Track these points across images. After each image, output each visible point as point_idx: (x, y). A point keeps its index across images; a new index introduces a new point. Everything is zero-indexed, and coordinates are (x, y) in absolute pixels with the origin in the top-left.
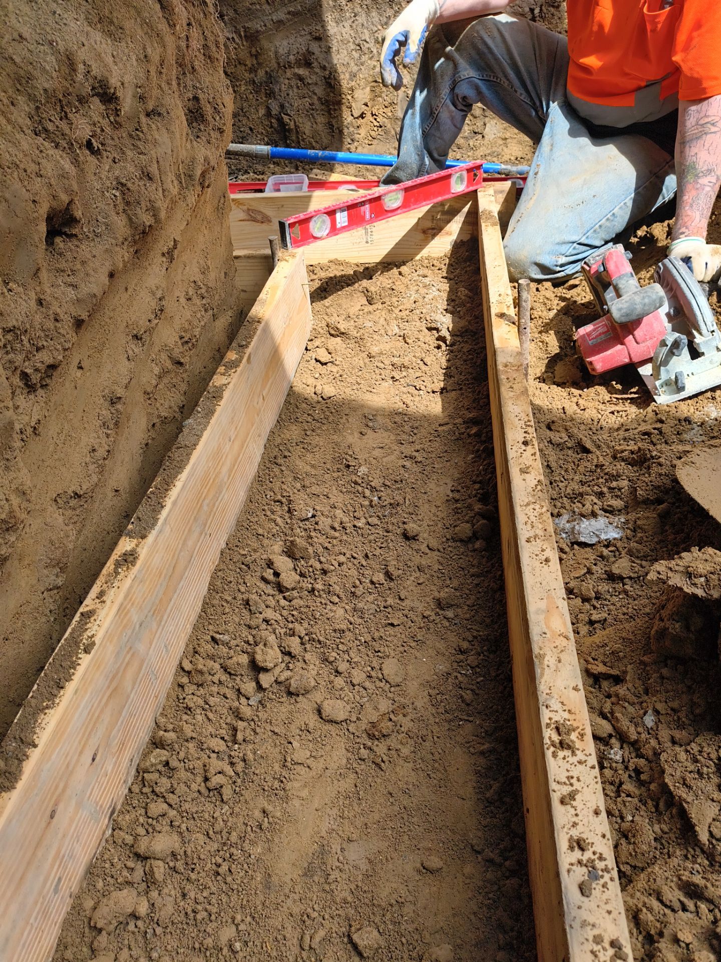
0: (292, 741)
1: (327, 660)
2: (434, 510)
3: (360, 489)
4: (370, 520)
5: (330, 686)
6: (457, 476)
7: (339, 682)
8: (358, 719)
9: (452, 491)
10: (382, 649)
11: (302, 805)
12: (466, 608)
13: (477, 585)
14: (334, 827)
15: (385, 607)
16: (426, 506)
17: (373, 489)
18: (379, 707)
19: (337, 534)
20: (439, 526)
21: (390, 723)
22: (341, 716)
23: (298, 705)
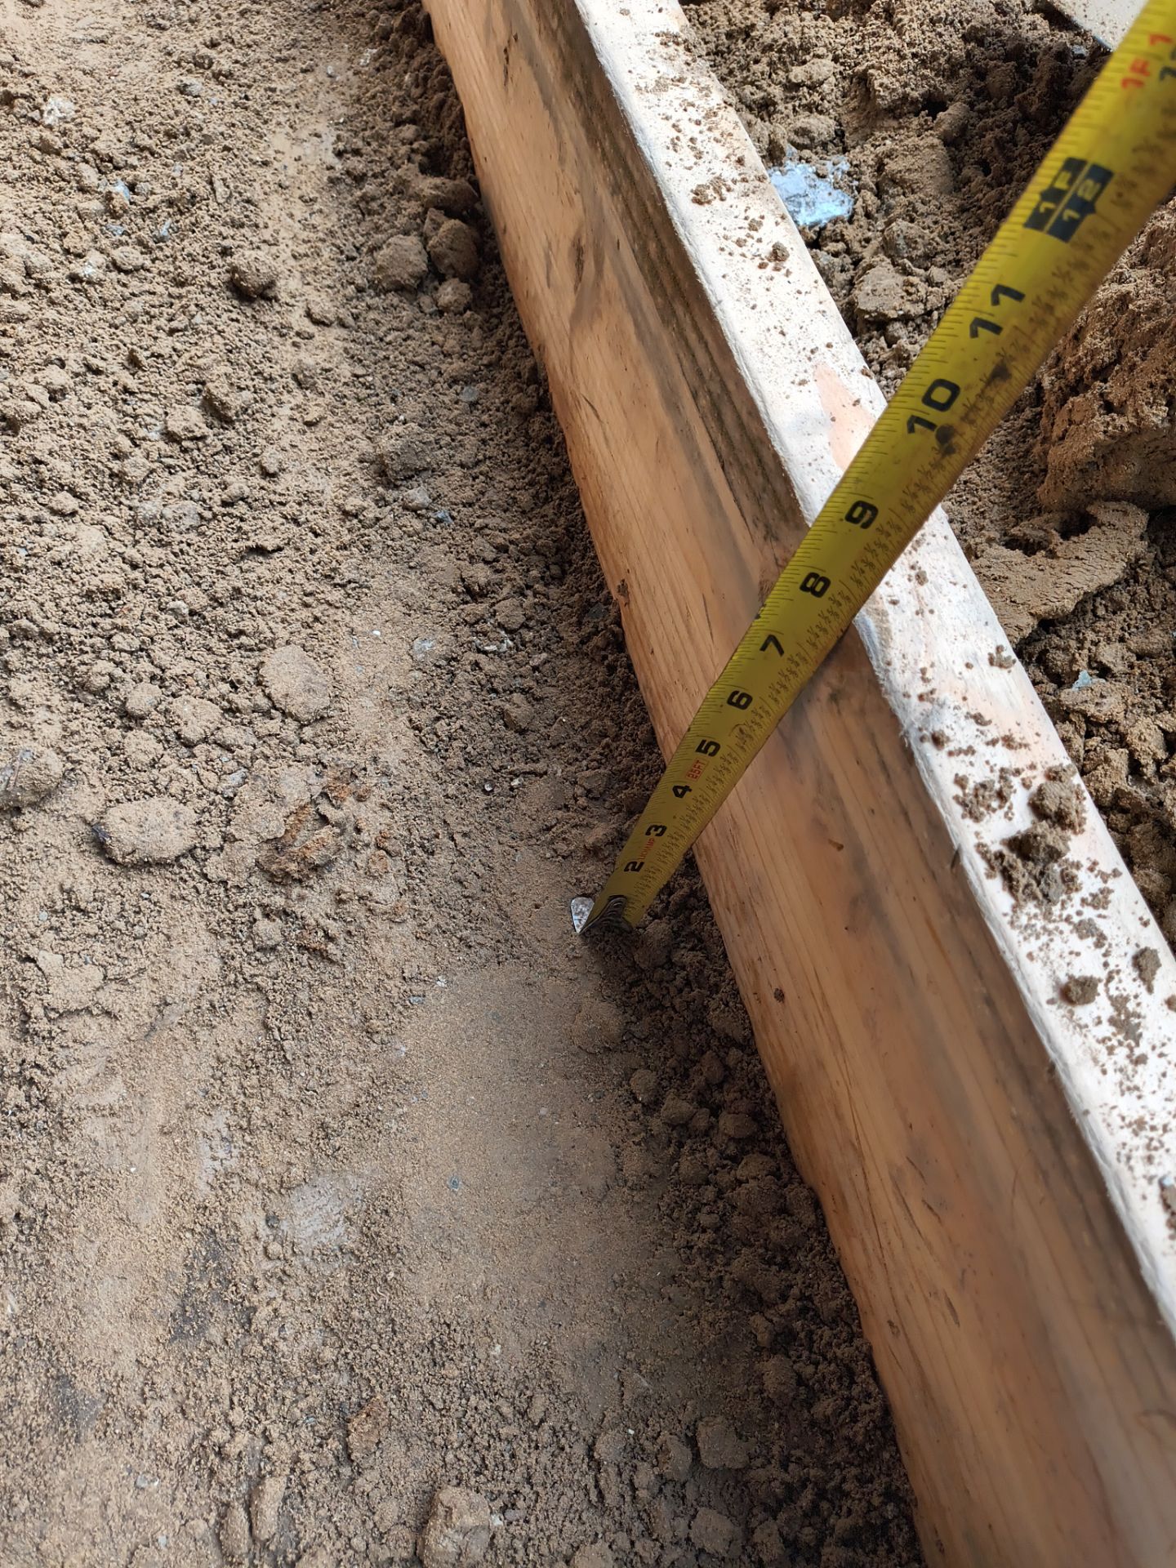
0: (33, 952)
1: (83, 686)
2: (299, 210)
3: (63, 165)
4: (117, 254)
5: (114, 762)
6: (340, 111)
7: (141, 744)
8: (226, 838)
9: (339, 154)
10: (248, 625)
11: (114, 1129)
12: (458, 472)
13: (473, 405)
14: (233, 1164)
15: (225, 504)
16: (275, 199)
17: (105, 164)
18: (283, 790)
19: (22, 307)
20: (326, 254)
21: (325, 832)
22: (174, 842)
23: (26, 840)
